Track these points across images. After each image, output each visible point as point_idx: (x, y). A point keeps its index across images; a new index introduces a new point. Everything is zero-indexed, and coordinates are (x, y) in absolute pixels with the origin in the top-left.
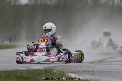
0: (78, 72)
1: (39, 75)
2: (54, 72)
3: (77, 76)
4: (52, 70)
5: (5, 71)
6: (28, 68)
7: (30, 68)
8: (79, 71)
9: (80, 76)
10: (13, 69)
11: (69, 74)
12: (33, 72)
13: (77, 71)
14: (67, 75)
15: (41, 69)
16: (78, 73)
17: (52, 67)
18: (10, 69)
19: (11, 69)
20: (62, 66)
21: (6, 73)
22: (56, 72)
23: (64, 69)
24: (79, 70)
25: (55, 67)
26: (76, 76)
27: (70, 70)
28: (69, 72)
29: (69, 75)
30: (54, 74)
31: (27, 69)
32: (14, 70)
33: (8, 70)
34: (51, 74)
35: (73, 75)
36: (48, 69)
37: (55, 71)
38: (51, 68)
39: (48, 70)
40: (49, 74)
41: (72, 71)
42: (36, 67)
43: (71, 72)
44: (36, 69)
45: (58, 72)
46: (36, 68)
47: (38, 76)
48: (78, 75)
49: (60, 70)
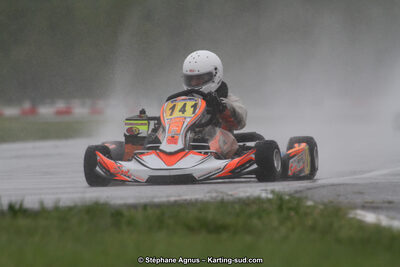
0: (386, 205)
1: (260, 217)
2: (309, 207)
3: (384, 220)
4: (300, 200)
5: (145, 207)
6: (221, 195)
7: (230, 193)
8: (390, 202)
9: (393, 218)
10: (172, 199)
11: (356, 214)
12: (237, 207)
13: (384, 202)
14: (351, 215)
15: (264, 195)
16: (387, 209)
17: (301, 191)
18: (164, 199)
19: (168, 197)
20: (333, 185)
21: (150, 211)
22: (314, 207)
23: (339, 196)
24: (390, 198)
25: (309, 189)
26: (379, 220)
27: (359, 200)
28: (355, 207)
29: (359, 217)
30: (306, 214)
31: (219, 199)
32: (176, 202)
33: (156, 200)
34: (297, 212)
35: (370, 218)
36: (287, 197)
37: (310, 203)
38: (296, 192)
39: (289, 201)
40: (292, 213)
41: (367, 202)
42: (249, 189)
43: (364, 207)
44: (248, 198)
45: (321, 207)
46: (248, 194)
47: (255, 221)
48: (388, 216)
49: (326, 200)
